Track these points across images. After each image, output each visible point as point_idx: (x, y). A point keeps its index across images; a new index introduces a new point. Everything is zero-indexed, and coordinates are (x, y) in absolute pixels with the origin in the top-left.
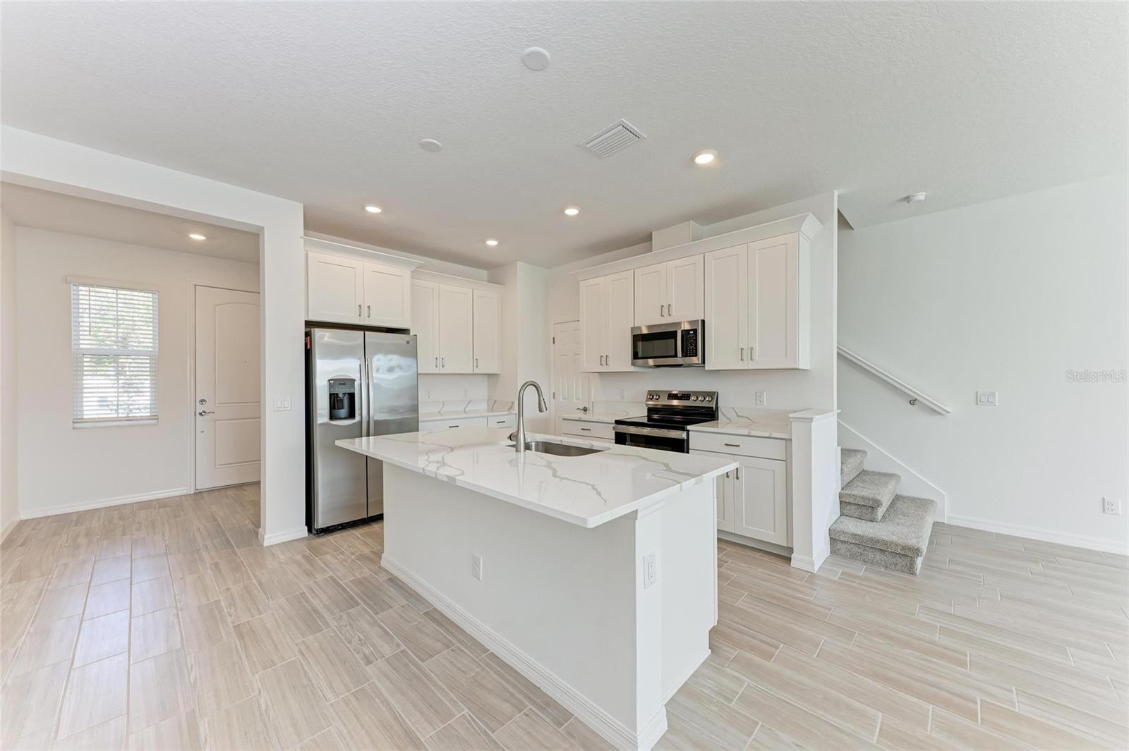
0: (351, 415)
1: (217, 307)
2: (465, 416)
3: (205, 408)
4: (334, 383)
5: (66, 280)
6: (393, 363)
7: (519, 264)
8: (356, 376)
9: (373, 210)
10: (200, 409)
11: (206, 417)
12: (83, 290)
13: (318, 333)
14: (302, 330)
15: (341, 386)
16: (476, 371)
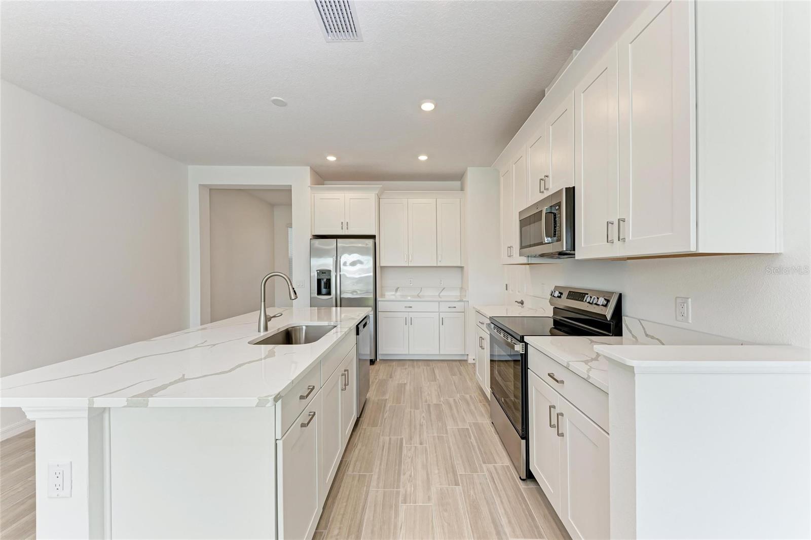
0: (329, 293)
2: (419, 299)
4: (320, 272)
6: (355, 259)
7: (469, 169)
8: (331, 268)
9: (331, 158)
14: (309, 240)
15: (323, 274)
16: (440, 264)
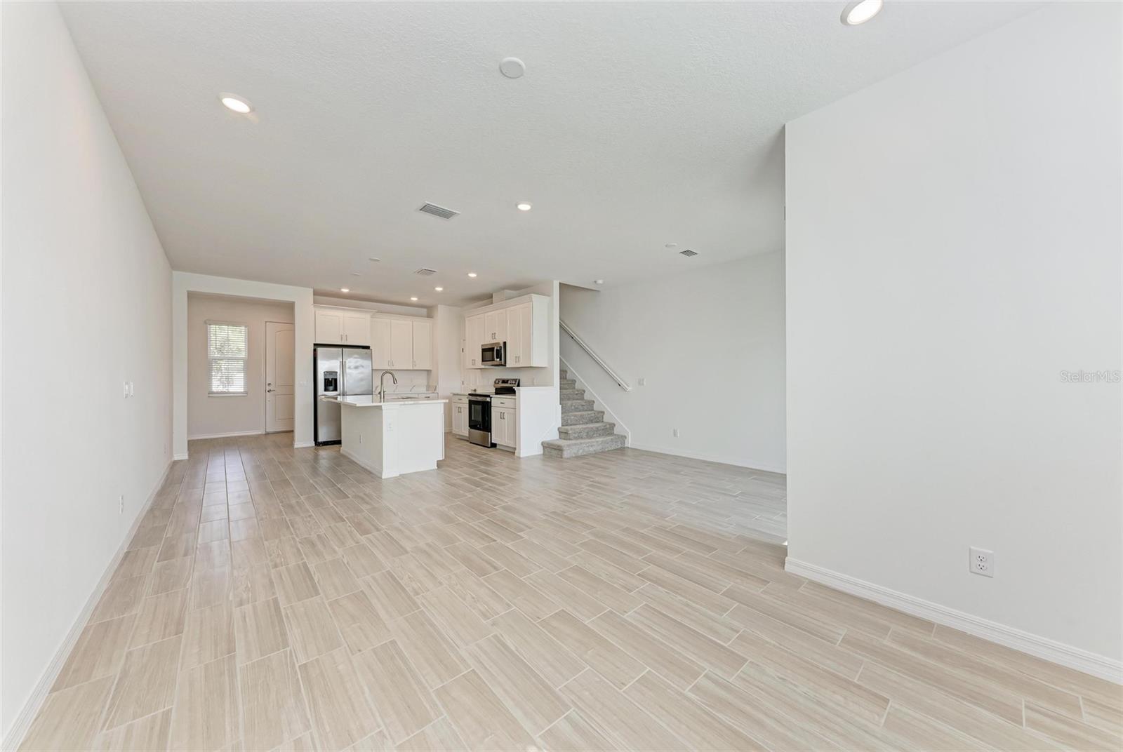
0: (335, 389)
1: (278, 333)
3: (271, 388)
4: (326, 373)
5: (205, 323)
6: (358, 364)
7: (439, 306)
8: (338, 370)
10: (268, 388)
11: (272, 393)
12: (213, 327)
13: (320, 350)
14: (312, 348)
15: (330, 375)
16: (415, 368)
